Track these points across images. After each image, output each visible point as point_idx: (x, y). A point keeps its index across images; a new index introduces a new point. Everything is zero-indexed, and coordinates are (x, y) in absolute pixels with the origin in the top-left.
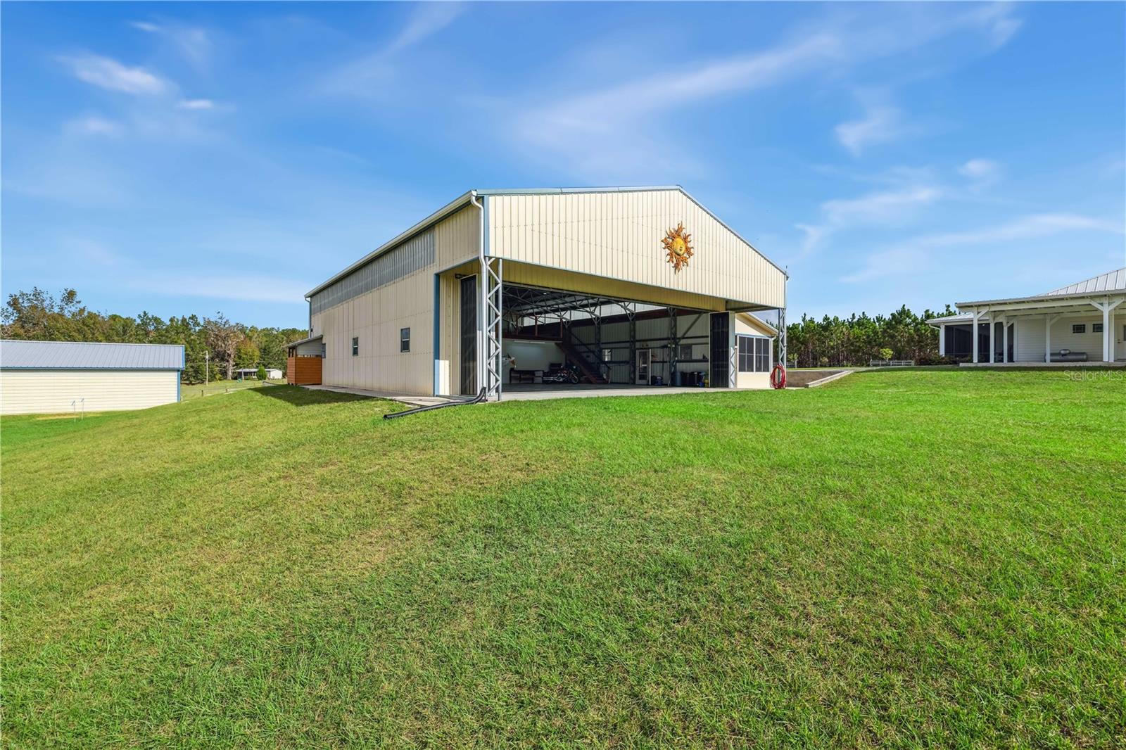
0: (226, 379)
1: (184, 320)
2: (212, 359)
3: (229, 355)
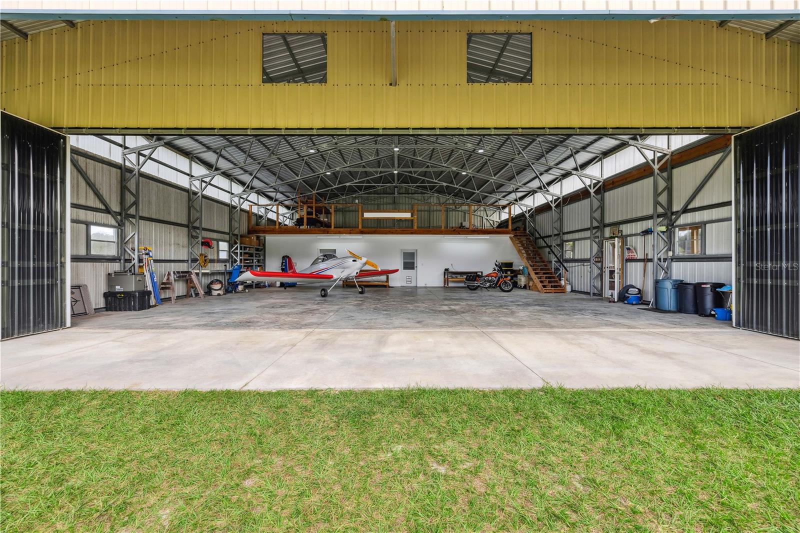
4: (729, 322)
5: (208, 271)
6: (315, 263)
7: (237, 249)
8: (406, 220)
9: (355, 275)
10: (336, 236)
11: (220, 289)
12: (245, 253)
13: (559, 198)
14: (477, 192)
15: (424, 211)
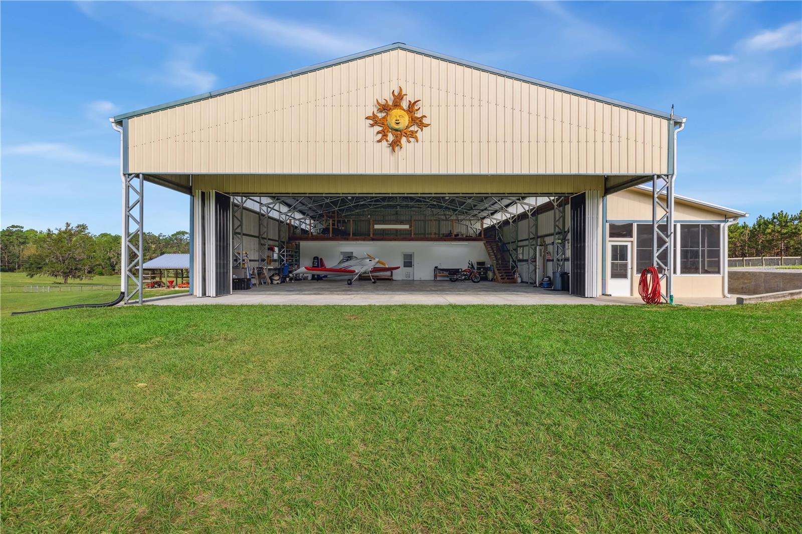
4: (567, 292)
5: (272, 267)
6: (340, 263)
7: (284, 252)
8: (405, 230)
9: (370, 270)
10: (354, 242)
11: (278, 280)
12: (289, 255)
13: (515, 216)
14: (459, 208)
15: (420, 220)
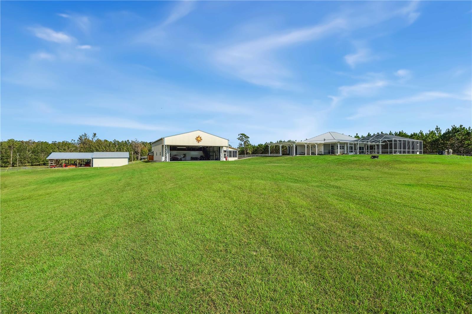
0: (138, 160)
1: (125, 141)
2: (134, 153)
3: (139, 152)
